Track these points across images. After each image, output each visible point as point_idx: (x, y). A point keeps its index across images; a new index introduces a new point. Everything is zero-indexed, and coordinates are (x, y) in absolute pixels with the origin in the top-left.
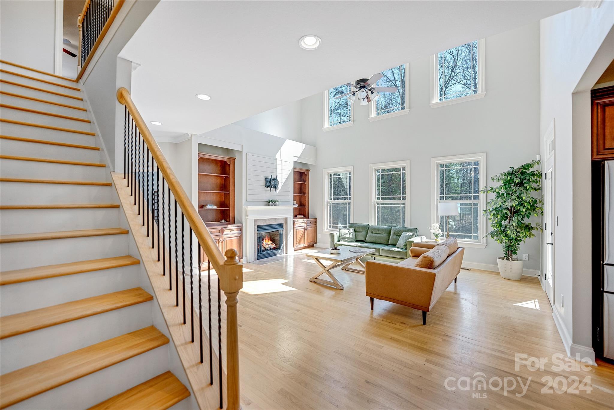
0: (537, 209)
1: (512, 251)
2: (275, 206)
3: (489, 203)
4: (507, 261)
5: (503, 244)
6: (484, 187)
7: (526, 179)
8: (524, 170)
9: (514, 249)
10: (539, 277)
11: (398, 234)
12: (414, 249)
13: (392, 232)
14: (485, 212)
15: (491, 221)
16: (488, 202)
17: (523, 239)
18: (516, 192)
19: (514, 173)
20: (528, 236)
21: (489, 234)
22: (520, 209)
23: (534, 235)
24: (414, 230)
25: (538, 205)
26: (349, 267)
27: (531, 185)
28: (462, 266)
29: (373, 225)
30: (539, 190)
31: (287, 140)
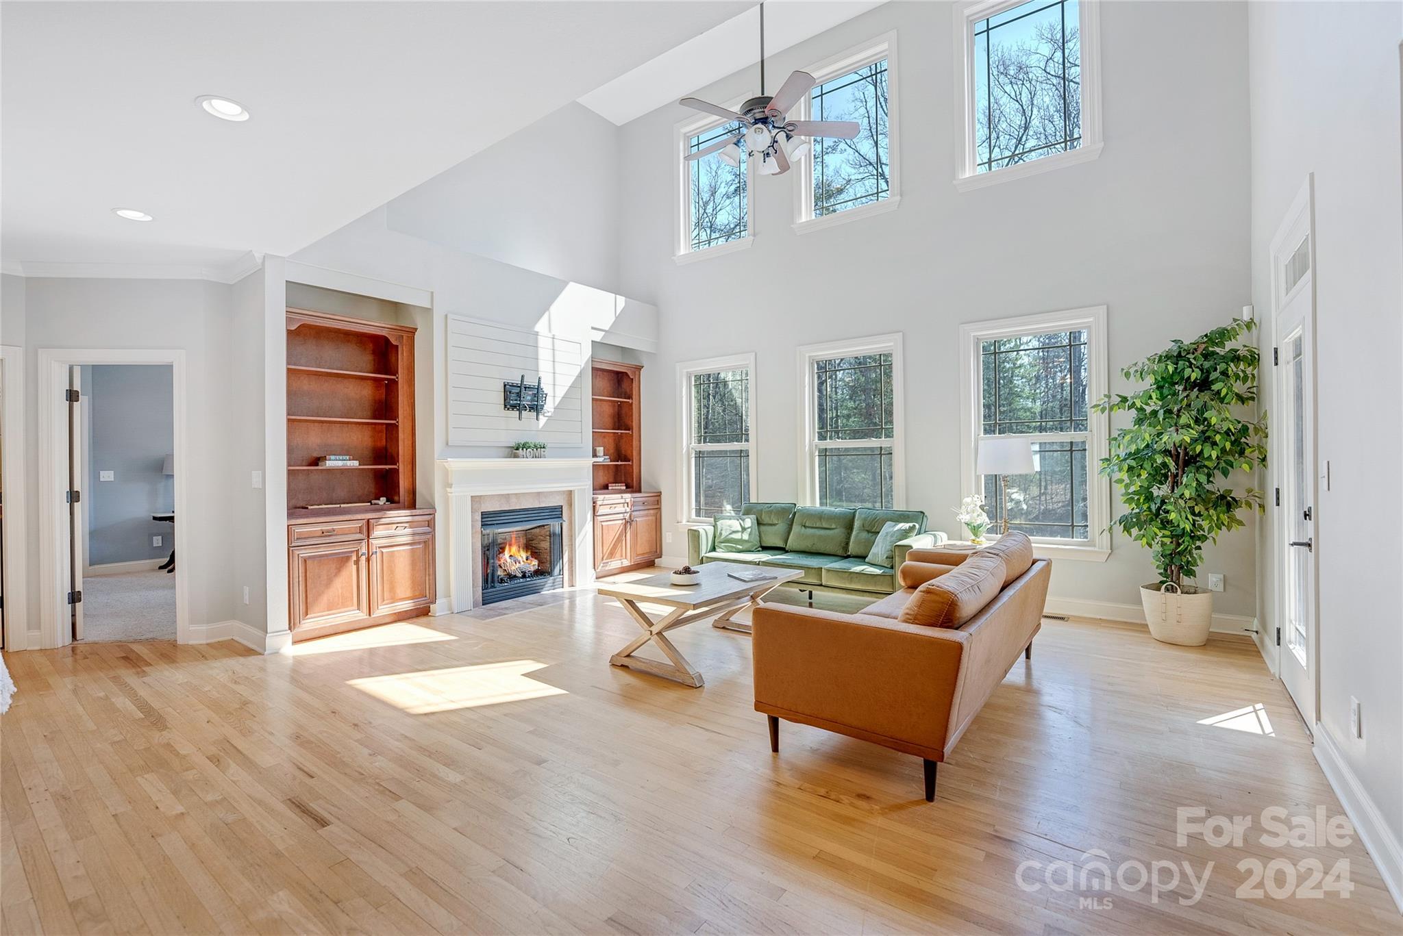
0: (1248, 451)
1: (1181, 567)
2: (534, 459)
3: (1115, 439)
4: (1168, 594)
5: (1157, 547)
6: (1103, 397)
7: (1216, 370)
8: (1211, 349)
9: (1188, 562)
10: (1254, 636)
11: (873, 529)
12: (912, 567)
13: (857, 524)
14: (1106, 463)
15: (1123, 488)
16: (1112, 437)
17: (1213, 534)
18: (1189, 405)
19: (1183, 354)
20: (1224, 525)
21: (1118, 523)
22: (1202, 450)
23: (1240, 523)
24: (916, 518)
25: (1252, 440)
26: (734, 619)
27: (1232, 385)
28: (1044, 611)
29: (808, 504)
30: (1251, 402)
31: (572, 284)
